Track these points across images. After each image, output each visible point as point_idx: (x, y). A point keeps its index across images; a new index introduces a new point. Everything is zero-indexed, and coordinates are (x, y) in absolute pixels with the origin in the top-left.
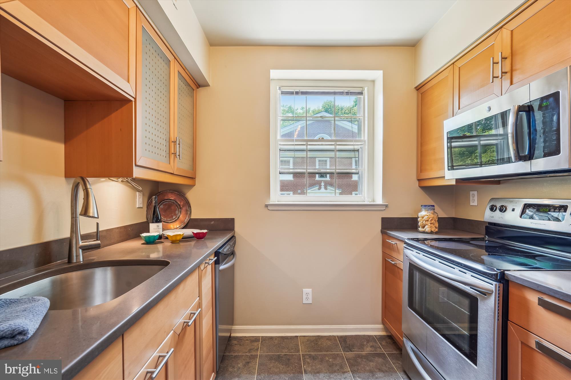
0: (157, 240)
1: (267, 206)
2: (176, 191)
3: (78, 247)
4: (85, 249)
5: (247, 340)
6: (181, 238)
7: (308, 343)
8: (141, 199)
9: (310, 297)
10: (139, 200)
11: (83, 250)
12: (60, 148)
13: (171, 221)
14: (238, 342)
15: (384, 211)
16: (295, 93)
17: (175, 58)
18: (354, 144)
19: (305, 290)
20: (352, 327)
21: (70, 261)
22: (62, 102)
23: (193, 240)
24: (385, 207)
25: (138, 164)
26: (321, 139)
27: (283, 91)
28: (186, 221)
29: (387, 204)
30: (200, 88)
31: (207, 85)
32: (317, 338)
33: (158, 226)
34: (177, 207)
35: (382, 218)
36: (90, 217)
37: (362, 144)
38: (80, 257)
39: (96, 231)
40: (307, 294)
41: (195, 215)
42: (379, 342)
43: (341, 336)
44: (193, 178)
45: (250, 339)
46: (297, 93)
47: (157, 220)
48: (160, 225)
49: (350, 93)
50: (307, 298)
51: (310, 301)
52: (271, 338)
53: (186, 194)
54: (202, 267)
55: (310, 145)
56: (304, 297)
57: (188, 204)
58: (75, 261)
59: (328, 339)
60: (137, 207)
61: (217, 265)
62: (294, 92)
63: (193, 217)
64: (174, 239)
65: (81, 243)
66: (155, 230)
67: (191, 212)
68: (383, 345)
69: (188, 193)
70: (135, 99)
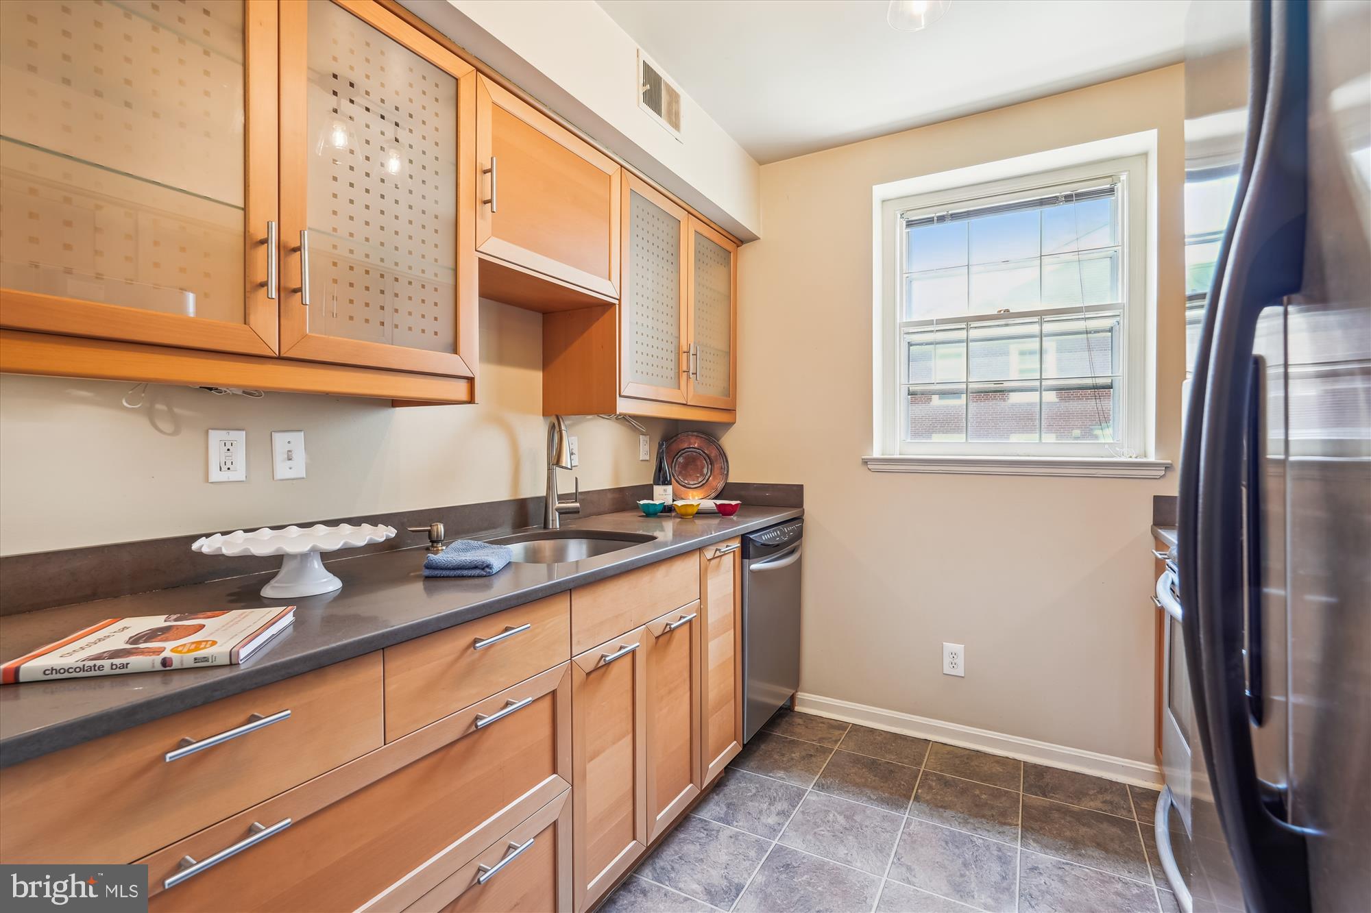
0: (661, 512)
1: (865, 462)
2: (703, 433)
3: (554, 508)
4: (563, 512)
5: (823, 723)
6: (695, 512)
7: (948, 756)
8: (647, 447)
9: (960, 661)
10: (645, 450)
11: (560, 513)
12: (537, 377)
13: (696, 486)
14: (805, 722)
15: (1161, 479)
16: (935, 221)
17: (689, 212)
18: (1087, 316)
19: (949, 647)
20: (1068, 752)
21: (546, 526)
22: (540, 316)
23: (718, 517)
24: (1164, 469)
25: (622, 394)
26: (1002, 312)
27: (910, 219)
28: (720, 485)
29: (1169, 461)
30: (743, 246)
31: (754, 238)
32: (973, 753)
33: (665, 490)
34: (705, 462)
35: (1154, 496)
36: (562, 467)
37: (1118, 314)
38: (555, 523)
39: (574, 491)
40: (953, 654)
41: (734, 478)
42: (1135, 799)
43: (1035, 764)
44: (731, 410)
45: (828, 723)
46: (941, 219)
47: (666, 482)
48: (669, 488)
49: (1077, 195)
50: (953, 663)
51: (960, 671)
52: (872, 731)
53: (720, 439)
54: (709, 554)
55: (976, 328)
56: (947, 660)
57: (723, 455)
58: (551, 527)
59: (998, 762)
60: (641, 459)
61: (746, 561)
62: (935, 218)
63: (731, 480)
64: (683, 511)
65: (558, 505)
66: (662, 495)
67: (728, 472)
68: (1144, 808)
69: (725, 436)
70: (620, 300)
